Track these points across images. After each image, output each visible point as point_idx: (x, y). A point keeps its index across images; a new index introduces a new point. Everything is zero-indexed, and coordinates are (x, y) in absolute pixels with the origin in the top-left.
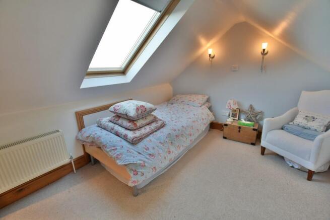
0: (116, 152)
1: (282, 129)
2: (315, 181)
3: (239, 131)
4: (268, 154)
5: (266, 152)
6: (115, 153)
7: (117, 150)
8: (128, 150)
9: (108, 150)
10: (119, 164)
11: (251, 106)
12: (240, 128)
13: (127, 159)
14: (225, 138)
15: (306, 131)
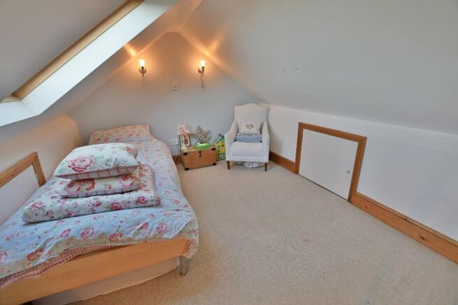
0: (149, 228)
1: (235, 141)
2: (270, 169)
3: (200, 156)
4: (233, 166)
5: (231, 165)
6: (151, 230)
7: (150, 224)
8: (165, 215)
9: (130, 236)
10: (171, 237)
11: (199, 128)
12: (200, 152)
13: (176, 225)
14: (187, 169)
15: (251, 137)
